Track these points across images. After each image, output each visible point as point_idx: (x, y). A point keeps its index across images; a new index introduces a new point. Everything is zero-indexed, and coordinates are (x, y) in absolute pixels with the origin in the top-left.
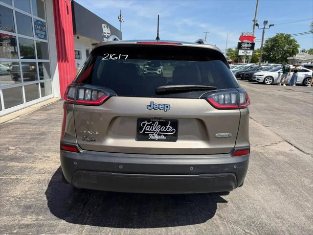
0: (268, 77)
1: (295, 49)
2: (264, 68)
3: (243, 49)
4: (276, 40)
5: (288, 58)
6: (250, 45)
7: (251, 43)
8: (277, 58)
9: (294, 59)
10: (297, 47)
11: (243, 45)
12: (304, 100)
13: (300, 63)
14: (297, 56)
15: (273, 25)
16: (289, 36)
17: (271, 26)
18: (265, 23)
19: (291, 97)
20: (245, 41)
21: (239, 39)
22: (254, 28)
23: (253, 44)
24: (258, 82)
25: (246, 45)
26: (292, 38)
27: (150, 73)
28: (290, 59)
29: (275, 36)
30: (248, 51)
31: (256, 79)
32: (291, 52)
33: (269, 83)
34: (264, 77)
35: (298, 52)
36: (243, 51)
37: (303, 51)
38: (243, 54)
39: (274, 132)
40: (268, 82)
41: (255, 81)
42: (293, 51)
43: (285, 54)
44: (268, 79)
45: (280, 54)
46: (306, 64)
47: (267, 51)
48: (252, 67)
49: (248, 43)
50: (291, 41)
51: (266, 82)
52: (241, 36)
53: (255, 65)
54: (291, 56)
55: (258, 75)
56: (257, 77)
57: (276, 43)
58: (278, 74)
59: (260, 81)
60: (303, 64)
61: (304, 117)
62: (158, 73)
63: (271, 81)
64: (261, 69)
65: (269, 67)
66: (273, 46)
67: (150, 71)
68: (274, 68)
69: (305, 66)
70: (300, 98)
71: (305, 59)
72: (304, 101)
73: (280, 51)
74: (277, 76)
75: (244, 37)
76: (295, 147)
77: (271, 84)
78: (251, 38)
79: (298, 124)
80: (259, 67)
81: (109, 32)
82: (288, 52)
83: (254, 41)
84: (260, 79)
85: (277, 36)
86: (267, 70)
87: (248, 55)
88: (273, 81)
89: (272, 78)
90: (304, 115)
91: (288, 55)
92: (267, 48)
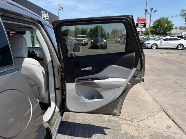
0: (154, 44)
1: (171, 27)
2: (152, 38)
3: (140, 27)
4: (160, 22)
5: (167, 32)
6: (143, 25)
7: (144, 24)
8: (160, 32)
9: (171, 33)
10: (172, 26)
11: (139, 24)
12: (179, 60)
13: (175, 35)
14: (172, 31)
15: (157, 11)
16: (167, 19)
17: (155, 11)
18: (152, 9)
19: (169, 58)
20: (140, 22)
21: (137, 21)
22: (145, 14)
23: (145, 24)
24: (147, 47)
25: (141, 25)
26: (169, 20)
27: (78, 43)
28: (168, 33)
29: (159, 19)
30: (142, 28)
31: (146, 46)
32: (169, 28)
33: (155, 48)
34: (151, 44)
35: (173, 28)
36: (139, 28)
37: (176, 28)
38: (139, 30)
39: (153, 98)
40: (153, 48)
41: (145, 47)
42: (170, 28)
43: (165, 30)
44: (154, 45)
45: (162, 30)
46: (178, 35)
47: (154, 28)
48: (144, 38)
49: (142, 23)
50: (169, 22)
51: (152, 47)
52: (138, 19)
53: (146, 37)
54: (169, 31)
55: (147, 43)
56: (146, 44)
57: (160, 24)
58: (160, 42)
59: (148, 47)
60: (176, 35)
61: (179, 77)
62: (84, 43)
63: (156, 47)
64: (150, 39)
65: (155, 38)
66: (158, 25)
67: (78, 42)
68: (158, 38)
69: (178, 37)
70: (175, 59)
71: (178, 33)
72: (178, 62)
73: (162, 28)
74: (160, 43)
75: (140, 19)
76: (172, 120)
77: (156, 49)
78: (144, 20)
79: (175, 85)
80: (148, 38)
81: (48, 16)
82: (167, 28)
83: (146, 22)
84: (149, 45)
85: (160, 19)
86: (153, 39)
87: (142, 30)
88: (157, 47)
89: (156, 45)
90: (179, 75)
91: (167, 30)
92: (155, 26)
